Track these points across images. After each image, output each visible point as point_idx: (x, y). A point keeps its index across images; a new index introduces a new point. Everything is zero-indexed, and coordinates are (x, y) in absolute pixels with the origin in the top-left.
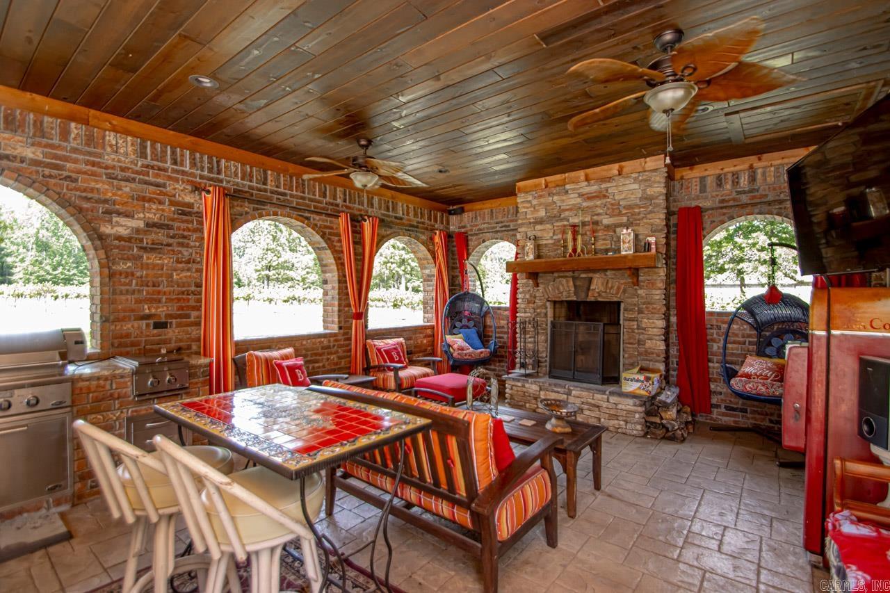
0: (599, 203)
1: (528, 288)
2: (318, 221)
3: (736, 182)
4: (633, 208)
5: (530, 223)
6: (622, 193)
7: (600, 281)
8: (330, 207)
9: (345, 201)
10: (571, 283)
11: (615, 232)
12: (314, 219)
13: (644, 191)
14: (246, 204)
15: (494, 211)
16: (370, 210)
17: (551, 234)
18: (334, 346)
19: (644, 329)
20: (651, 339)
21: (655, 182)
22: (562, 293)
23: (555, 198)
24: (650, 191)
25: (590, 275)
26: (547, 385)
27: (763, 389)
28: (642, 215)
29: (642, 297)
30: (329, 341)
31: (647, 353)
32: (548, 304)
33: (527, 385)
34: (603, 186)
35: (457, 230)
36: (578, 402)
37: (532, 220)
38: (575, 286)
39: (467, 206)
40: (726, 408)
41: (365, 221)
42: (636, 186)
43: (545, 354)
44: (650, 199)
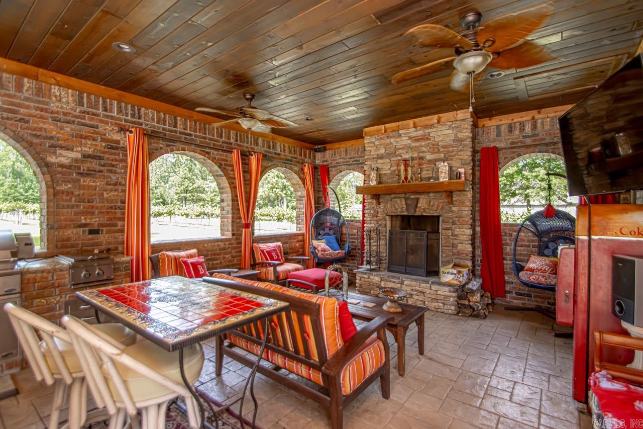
0: (423, 143)
1: (372, 206)
2: (217, 155)
3: (522, 130)
4: (448, 148)
5: (374, 158)
6: (439, 136)
7: (425, 201)
8: (225, 145)
9: (237, 140)
10: (404, 202)
11: (435, 165)
12: (213, 154)
13: (456, 135)
14: (161, 142)
15: (348, 149)
16: (256, 148)
17: (389, 167)
18: (229, 248)
19: (457, 236)
20: (461, 243)
21: (464, 129)
22: (397, 209)
23: (392, 140)
24: (460, 135)
25: (417, 196)
26: (386, 277)
27: (543, 280)
28: (454, 153)
29: (455, 213)
30: (225, 244)
31: (459, 253)
32: (387, 218)
33: (371, 277)
34: (427, 131)
35: (321, 163)
36: (409, 289)
37: (375, 156)
38: (407, 204)
39: (328, 146)
40: (516, 293)
41: (252, 155)
42: (450, 132)
43: (384, 254)
44: (461, 140)
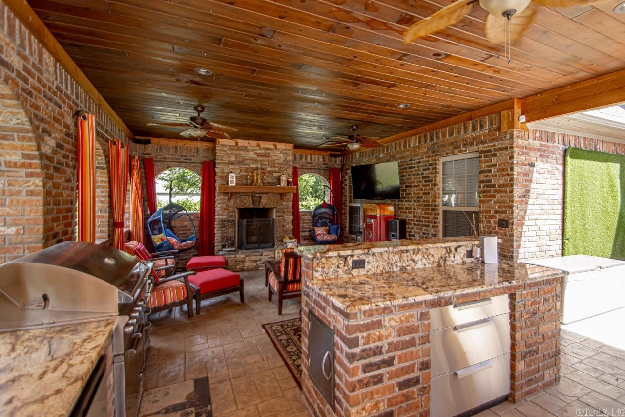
0: (265, 159)
1: (224, 201)
3: (306, 159)
5: (226, 163)
6: (275, 156)
7: (265, 198)
10: (251, 198)
11: (272, 174)
13: (286, 158)
17: (239, 171)
19: (285, 220)
20: (287, 224)
21: (289, 155)
22: (245, 204)
23: (242, 152)
24: (288, 159)
25: (261, 195)
26: (250, 253)
29: (285, 206)
31: (287, 230)
32: (236, 210)
33: (237, 256)
34: (267, 151)
37: (227, 162)
38: (253, 200)
42: (281, 155)
44: (287, 162)
